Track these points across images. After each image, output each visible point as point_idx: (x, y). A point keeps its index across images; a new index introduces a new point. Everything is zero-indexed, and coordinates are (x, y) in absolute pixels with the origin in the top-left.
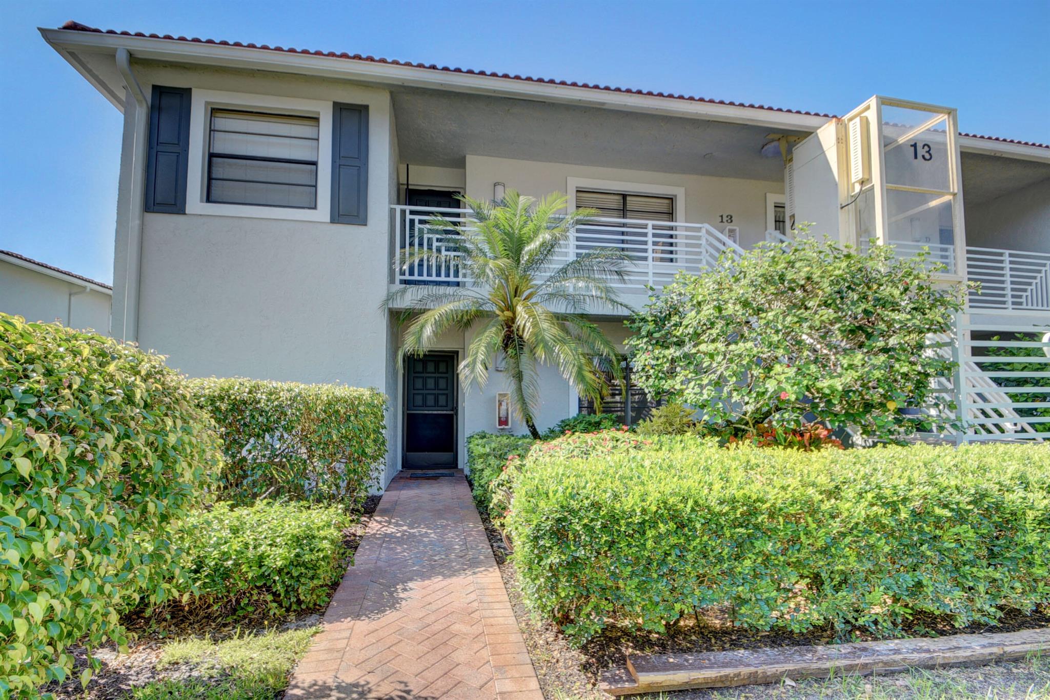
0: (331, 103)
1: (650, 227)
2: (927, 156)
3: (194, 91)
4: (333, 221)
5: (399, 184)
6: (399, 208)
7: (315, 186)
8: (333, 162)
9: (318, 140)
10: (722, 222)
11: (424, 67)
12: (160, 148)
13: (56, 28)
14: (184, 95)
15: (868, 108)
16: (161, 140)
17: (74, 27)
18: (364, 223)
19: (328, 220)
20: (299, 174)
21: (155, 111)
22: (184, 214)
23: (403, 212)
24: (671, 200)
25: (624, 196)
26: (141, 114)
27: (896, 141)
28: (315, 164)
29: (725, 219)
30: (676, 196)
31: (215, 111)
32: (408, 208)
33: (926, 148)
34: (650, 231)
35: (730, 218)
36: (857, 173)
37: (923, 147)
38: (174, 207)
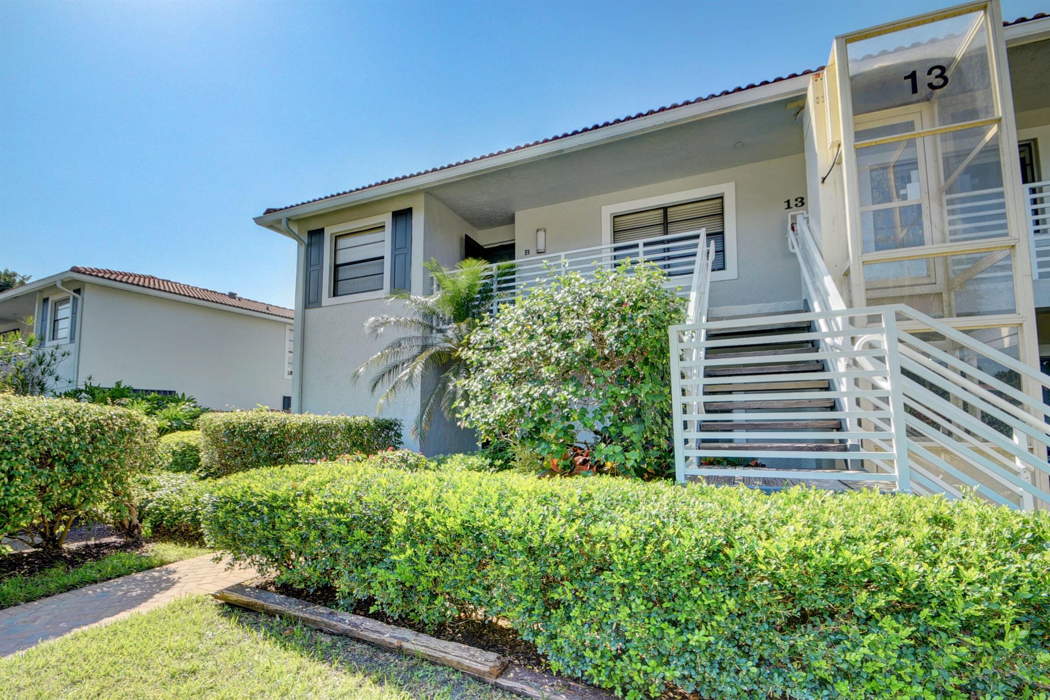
0: (391, 213)
1: (641, 245)
2: (939, 82)
3: (325, 228)
7: (383, 273)
8: (392, 253)
9: (385, 240)
10: (789, 207)
11: (414, 176)
12: (311, 270)
13: (261, 215)
14: (321, 232)
16: (311, 265)
17: (269, 211)
21: (309, 245)
22: (320, 306)
24: (720, 198)
25: (665, 209)
28: (383, 257)
29: (793, 203)
30: (723, 193)
31: (337, 237)
33: (935, 71)
35: (801, 201)
37: (930, 73)
38: (318, 303)
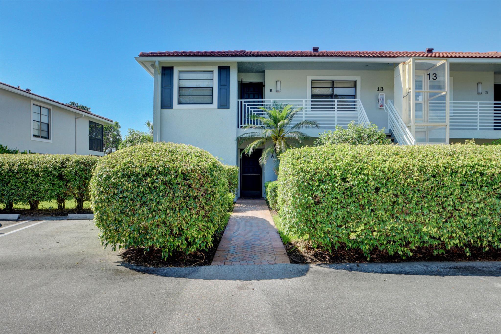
0: (217, 67)
2: (435, 78)
3: (174, 67)
4: (218, 108)
5: (238, 82)
6: (240, 100)
7: (212, 96)
8: (218, 87)
9: (213, 79)
10: (378, 90)
12: (165, 88)
14: (171, 69)
15: (411, 61)
16: (165, 85)
18: (229, 108)
19: (217, 108)
20: (207, 92)
21: (163, 74)
22: (173, 109)
23: (241, 102)
24: (355, 82)
25: (333, 82)
26: (159, 77)
27: (436, 65)
28: (212, 88)
29: (380, 89)
30: (356, 80)
31: (179, 72)
32: (243, 100)
33: (435, 75)
34: (336, 103)
35: (382, 89)
36: (407, 86)
37: (433, 75)
38: (170, 106)
